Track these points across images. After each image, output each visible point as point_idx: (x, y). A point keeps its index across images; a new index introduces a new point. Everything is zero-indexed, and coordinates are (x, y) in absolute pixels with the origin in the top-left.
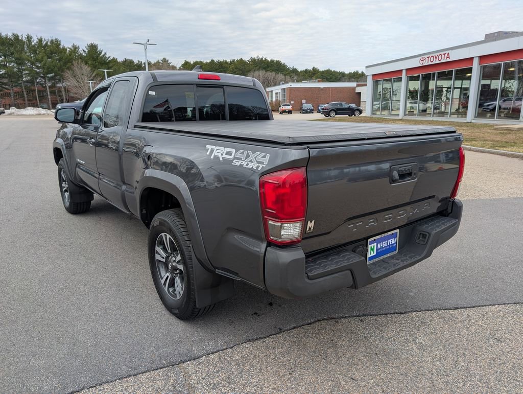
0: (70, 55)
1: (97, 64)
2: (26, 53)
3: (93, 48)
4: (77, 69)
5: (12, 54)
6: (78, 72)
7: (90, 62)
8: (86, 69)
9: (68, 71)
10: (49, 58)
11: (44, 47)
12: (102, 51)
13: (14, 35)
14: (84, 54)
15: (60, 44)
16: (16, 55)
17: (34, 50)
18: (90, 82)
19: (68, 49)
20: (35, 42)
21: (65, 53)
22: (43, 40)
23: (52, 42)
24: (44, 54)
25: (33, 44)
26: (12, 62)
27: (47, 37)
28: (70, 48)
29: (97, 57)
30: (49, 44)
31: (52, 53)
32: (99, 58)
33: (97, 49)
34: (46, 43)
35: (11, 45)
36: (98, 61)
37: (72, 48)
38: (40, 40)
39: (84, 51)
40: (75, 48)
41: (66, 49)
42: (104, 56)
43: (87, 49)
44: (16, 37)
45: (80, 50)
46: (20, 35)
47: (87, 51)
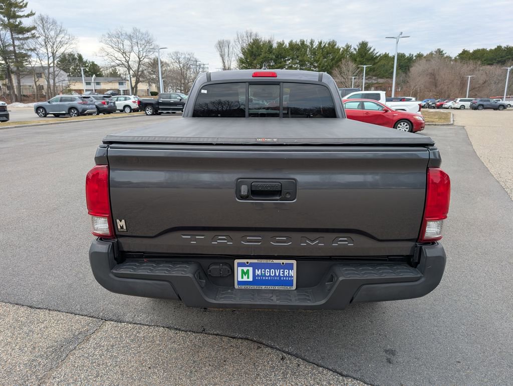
0: (342, 54)
1: (364, 60)
2: (307, 55)
3: (364, 45)
4: (344, 67)
5: (298, 57)
6: (344, 69)
7: (358, 60)
8: (352, 66)
9: (336, 69)
10: (325, 58)
11: (322, 49)
12: (371, 48)
13: (301, 41)
14: (355, 52)
15: (335, 45)
16: (300, 58)
17: (314, 52)
18: (353, 77)
19: (342, 49)
20: (316, 45)
21: (338, 52)
22: (323, 42)
23: (329, 44)
24: (321, 55)
25: (314, 47)
26: (297, 63)
27: (326, 40)
28: (343, 48)
29: (366, 54)
30: (327, 45)
31: (327, 54)
32: (367, 55)
33: (367, 46)
34: (325, 46)
35: (298, 49)
36: (366, 57)
37: (345, 48)
38: (320, 43)
39: (355, 49)
40: (348, 47)
41: (340, 49)
42: (372, 52)
43: (358, 47)
44: (303, 42)
45: (352, 48)
46: (305, 40)
47: (357, 48)
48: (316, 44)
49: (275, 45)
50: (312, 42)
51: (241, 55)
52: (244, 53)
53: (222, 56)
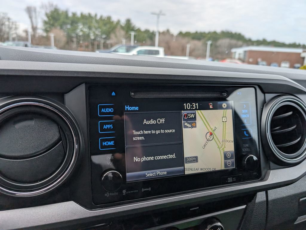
6: (118, 34)
10: (105, 27)
11: (103, 21)
24: (102, 25)
25: (97, 19)
35: (87, 19)
45: (122, 22)
48: (98, 17)
49: (70, 15)
50: (96, 15)
51: (46, 19)
52: (48, 17)
53: (31, 17)
